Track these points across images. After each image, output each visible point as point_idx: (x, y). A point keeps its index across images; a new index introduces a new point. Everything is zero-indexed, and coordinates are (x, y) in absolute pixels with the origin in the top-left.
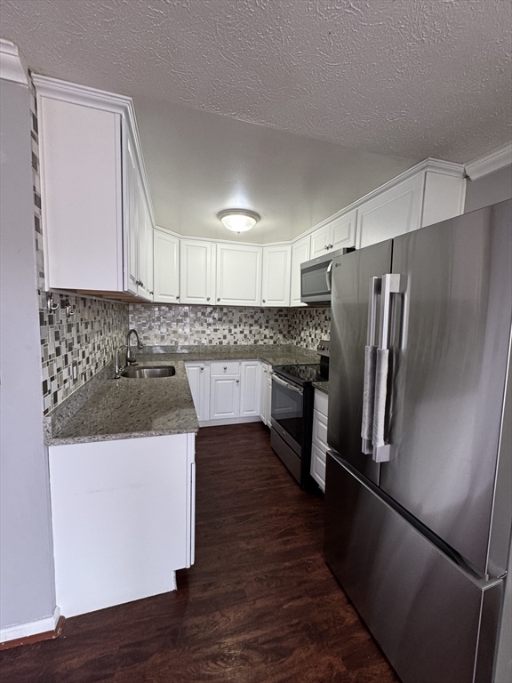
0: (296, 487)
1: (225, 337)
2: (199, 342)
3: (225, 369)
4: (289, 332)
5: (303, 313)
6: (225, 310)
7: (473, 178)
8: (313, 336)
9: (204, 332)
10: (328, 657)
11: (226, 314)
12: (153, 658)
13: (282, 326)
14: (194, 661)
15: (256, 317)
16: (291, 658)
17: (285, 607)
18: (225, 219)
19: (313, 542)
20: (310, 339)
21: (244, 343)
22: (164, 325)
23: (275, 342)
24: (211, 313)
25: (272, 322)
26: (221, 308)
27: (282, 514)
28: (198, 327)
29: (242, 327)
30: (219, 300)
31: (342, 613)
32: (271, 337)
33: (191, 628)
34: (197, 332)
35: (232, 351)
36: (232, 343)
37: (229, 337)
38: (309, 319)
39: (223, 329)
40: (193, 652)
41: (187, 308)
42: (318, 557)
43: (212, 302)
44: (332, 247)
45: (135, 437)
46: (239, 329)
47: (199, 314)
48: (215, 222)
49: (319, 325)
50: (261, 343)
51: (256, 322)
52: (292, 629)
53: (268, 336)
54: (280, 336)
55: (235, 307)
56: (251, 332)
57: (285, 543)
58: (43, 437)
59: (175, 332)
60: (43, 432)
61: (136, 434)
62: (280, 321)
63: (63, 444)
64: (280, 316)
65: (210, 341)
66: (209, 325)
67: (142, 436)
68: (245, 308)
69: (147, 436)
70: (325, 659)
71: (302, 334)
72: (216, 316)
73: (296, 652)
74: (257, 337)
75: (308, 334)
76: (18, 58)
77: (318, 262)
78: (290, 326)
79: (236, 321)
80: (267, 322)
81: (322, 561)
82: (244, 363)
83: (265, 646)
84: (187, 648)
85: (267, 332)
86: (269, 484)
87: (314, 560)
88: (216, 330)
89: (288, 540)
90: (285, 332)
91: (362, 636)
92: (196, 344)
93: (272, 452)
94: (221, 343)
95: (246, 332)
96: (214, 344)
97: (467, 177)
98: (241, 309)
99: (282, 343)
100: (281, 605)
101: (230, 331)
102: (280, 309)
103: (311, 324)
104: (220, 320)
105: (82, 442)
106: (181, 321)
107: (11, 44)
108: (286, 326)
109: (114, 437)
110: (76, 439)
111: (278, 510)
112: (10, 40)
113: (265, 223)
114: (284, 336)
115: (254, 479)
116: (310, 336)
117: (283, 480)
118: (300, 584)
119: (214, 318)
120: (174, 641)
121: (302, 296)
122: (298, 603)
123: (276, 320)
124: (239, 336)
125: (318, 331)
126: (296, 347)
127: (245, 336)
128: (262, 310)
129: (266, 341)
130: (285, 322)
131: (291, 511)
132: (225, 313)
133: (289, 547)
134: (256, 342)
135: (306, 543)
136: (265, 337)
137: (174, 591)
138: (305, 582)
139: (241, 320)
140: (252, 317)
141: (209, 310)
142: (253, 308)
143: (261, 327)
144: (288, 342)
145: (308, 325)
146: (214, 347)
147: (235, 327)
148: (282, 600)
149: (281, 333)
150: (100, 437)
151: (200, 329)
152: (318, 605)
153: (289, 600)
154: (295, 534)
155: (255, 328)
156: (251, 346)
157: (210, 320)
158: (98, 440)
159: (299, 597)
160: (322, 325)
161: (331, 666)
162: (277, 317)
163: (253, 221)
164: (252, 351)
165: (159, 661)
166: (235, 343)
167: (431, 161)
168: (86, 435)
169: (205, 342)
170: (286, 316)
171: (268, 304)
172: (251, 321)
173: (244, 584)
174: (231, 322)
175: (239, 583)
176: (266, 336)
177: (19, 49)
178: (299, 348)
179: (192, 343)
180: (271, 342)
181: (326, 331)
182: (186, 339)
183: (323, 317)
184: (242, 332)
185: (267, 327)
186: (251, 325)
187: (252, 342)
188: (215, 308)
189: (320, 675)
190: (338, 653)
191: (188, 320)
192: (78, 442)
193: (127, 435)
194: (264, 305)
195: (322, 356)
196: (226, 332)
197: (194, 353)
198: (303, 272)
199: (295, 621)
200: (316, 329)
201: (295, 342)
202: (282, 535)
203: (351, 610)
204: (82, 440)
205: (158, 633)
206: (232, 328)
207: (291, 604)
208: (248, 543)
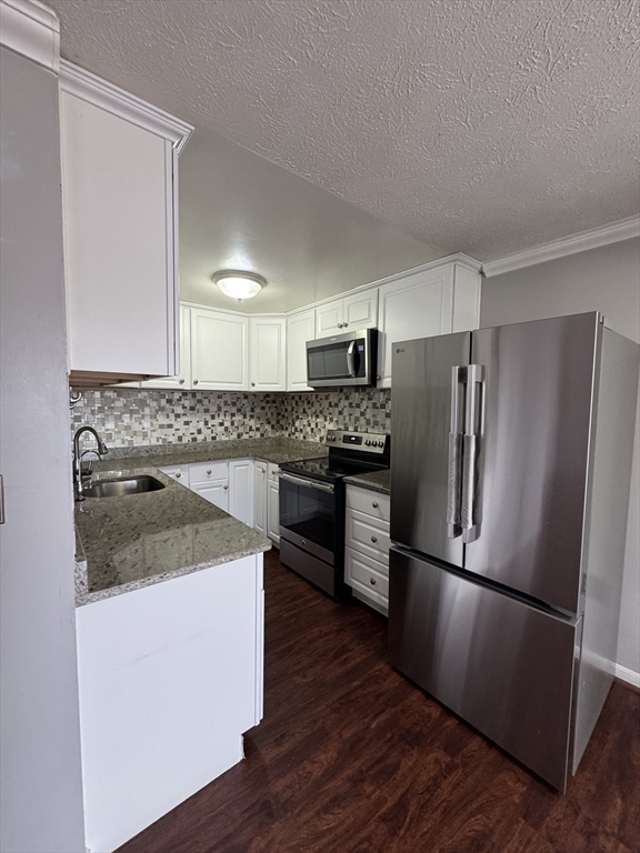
0: (328, 601)
1: (199, 432)
2: (164, 440)
3: (209, 473)
4: (278, 422)
5: (297, 398)
6: (199, 397)
7: (487, 275)
8: (313, 425)
9: (170, 426)
10: (432, 755)
11: (200, 401)
12: (254, 845)
13: (269, 415)
14: (305, 823)
15: (239, 405)
16: (400, 772)
17: (373, 726)
18: (220, 282)
19: (371, 653)
20: (309, 429)
21: (224, 438)
22: (111, 418)
23: (262, 435)
24: (180, 400)
25: (257, 410)
26: (194, 393)
27: (326, 634)
28: (162, 420)
29: (222, 417)
30: (196, 383)
31: (427, 710)
32: (258, 429)
33: (284, 791)
34: (161, 427)
35: (209, 449)
36: (209, 440)
37: (206, 432)
38: (306, 406)
39: (197, 422)
40: (299, 815)
41: (145, 394)
42: (382, 666)
43: (187, 386)
44: (346, 325)
45: (202, 568)
46: (216, 421)
47: (163, 402)
48: (209, 285)
49: (321, 412)
50: (245, 436)
51: (239, 410)
52: (389, 744)
53: (254, 428)
54: (268, 427)
55: (212, 392)
56: (232, 423)
57: (344, 662)
58: (74, 593)
59: (128, 428)
60: (74, 586)
61: (202, 565)
62: (267, 409)
63: (104, 597)
64: (268, 402)
65: (180, 439)
66: (178, 416)
67: (209, 567)
68: (225, 392)
69: (216, 564)
70: (430, 757)
71: (297, 424)
72: (187, 403)
73: (402, 763)
74: (241, 430)
75: (306, 423)
76: (58, 36)
77: (334, 341)
78: (279, 414)
79: (213, 409)
80: (252, 410)
81: (387, 669)
82: (233, 463)
83: (372, 772)
84: (289, 814)
85: (252, 423)
86: (298, 605)
87: (380, 670)
88: (187, 423)
89: (346, 659)
90: (273, 422)
91: (451, 723)
92: (160, 443)
93: (283, 569)
94: (194, 439)
95: (227, 424)
96: (185, 441)
97: (482, 273)
98: (220, 394)
99: (270, 435)
100: (368, 727)
101: (206, 423)
102: (267, 394)
103: (309, 412)
104: (192, 409)
105: (131, 590)
106: (137, 412)
107: (54, 14)
108: (275, 415)
109: (175, 574)
110: (123, 586)
111: (320, 631)
112: (54, 9)
113: (270, 291)
114: (273, 427)
115: (277, 604)
116: (309, 425)
117: (311, 596)
118: (377, 697)
119: (184, 407)
120: (270, 815)
121: (309, 379)
122: (382, 718)
123: (263, 408)
124: (217, 429)
125: (320, 420)
126: (289, 439)
127: (226, 429)
128: (246, 395)
129: (251, 434)
130: (273, 410)
131: (335, 628)
132: (197, 400)
133: (350, 665)
134: (239, 436)
135: (365, 657)
136: (251, 429)
137: (242, 761)
138: (382, 694)
139: (219, 409)
140: (234, 404)
141: (177, 396)
142: (235, 393)
143: (245, 417)
144: (277, 434)
145: (304, 412)
146: (185, 445)
147: (213, 417)
148: (366, 720)
149: (269, 423)
150: (156, 578)
151: (166, 422)
152: (403, 712)
153: (374, 718)
154: (349, 650)
155: (238, 418)
156: (234, 441)
157: (179, 410)
158: (154, 583)
159: (382, 711)
160: (326, 412)
161: (437, 761)
162: (264, 404)
163: (257, 286)
164: (235, 448)
165: (262, 845)
166: (214, 438)
167: (461, 256)
168: (136, 579)
169: (173, 440)
170: (274, 402)
171: (259, 388)
172: (234, 410)
173: (321, 721)
174: (207, 411)
175: (315, 722)
176: (252, 427)
177: (61, 24)
178: (294, 441)
179: (154, 442)
180: (258, 435)
181: (331, 420)
182: (145, 435)
183: (326, 403)
184: (221, 424)
185: (252, 417)
186: (233, 415)
187: (235, 436)
188: (185, 393)
189: (432, 774)
190: (438, 747)
191: (147, 411)
192: (127, 591)
193: (191, 568)
194: (253, 389)
195: (331, 448)
196: (201, 425)
197: (158, 456)
198: (310, 351)
199: (389, 735)
200: (317, 417)
201: (286, 434)
202: (336, 657)
203: (432, 704)
204: (132, 586)
205: (247, 815)
206: (208, 418)
207: (377, 721)
208: (305, 677)
